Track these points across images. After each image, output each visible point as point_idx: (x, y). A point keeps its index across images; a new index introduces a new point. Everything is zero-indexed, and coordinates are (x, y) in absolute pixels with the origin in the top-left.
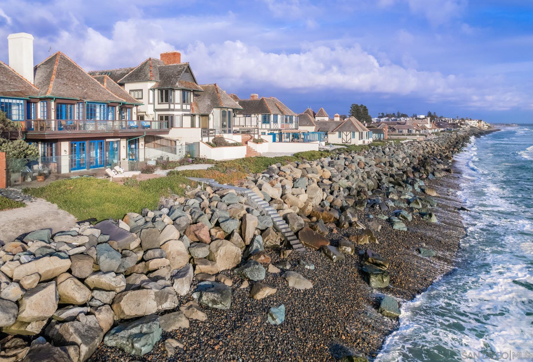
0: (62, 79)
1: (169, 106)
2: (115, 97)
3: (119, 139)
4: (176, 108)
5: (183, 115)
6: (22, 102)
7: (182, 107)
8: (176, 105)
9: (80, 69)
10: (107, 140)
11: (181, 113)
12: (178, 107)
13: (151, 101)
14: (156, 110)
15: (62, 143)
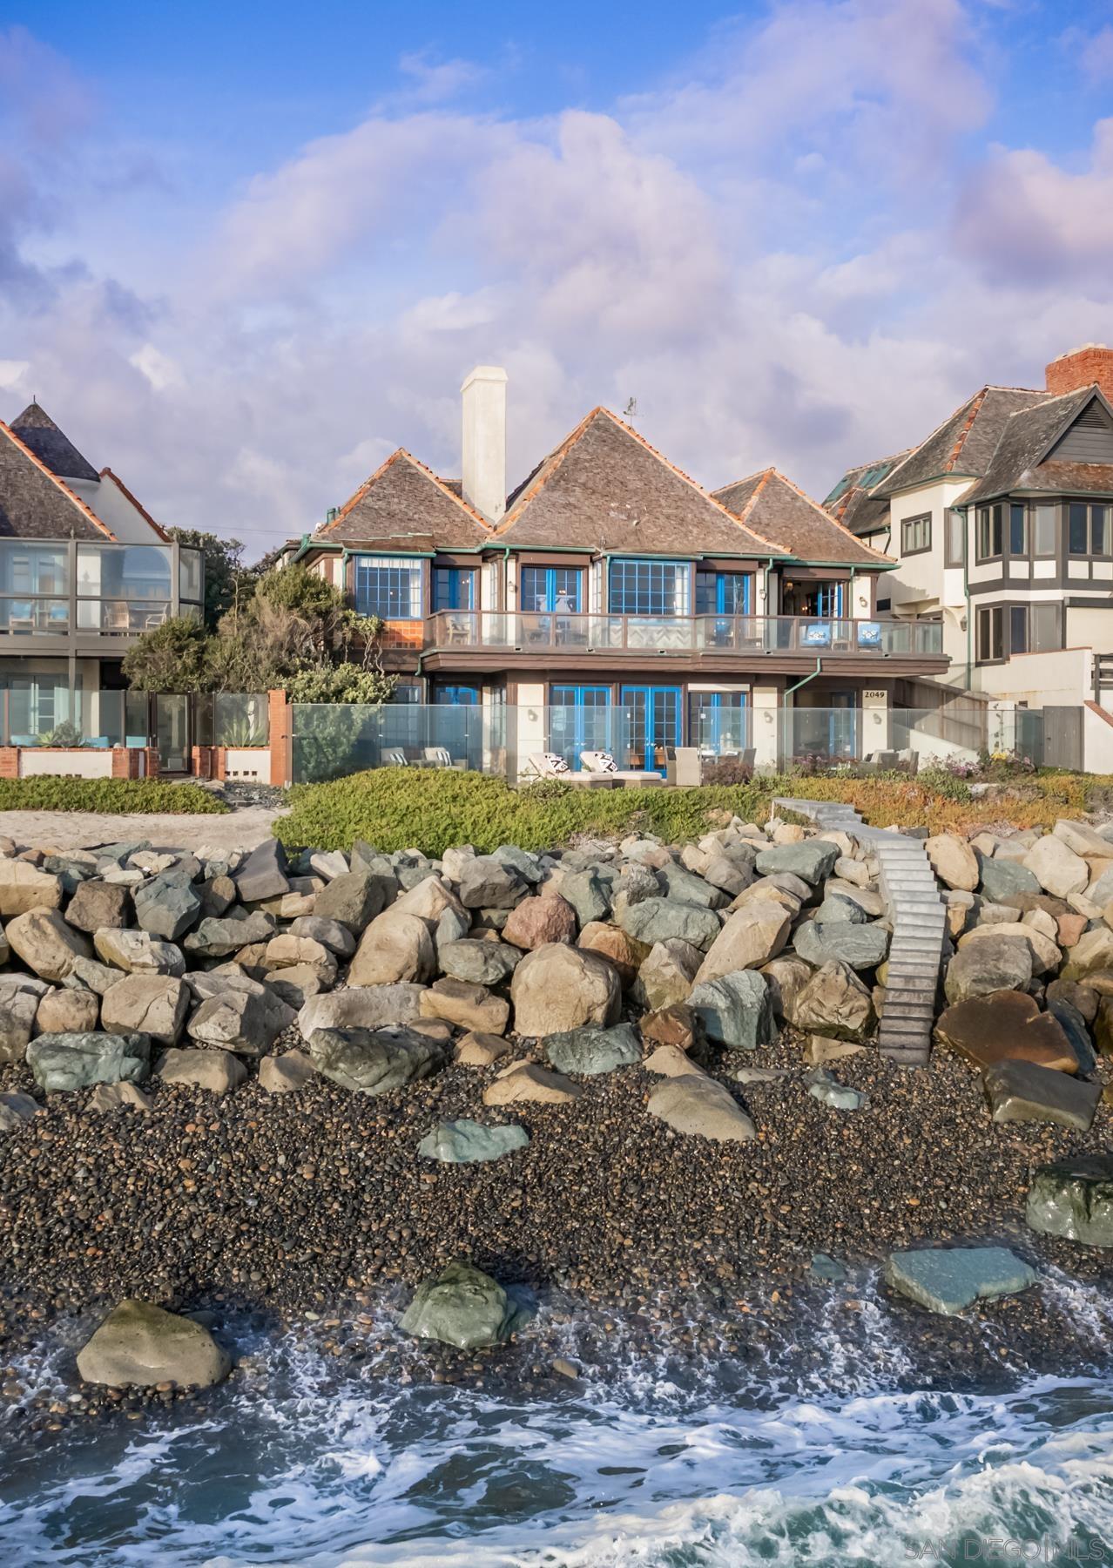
0: (566, 490)
1: (1006, 569)
2: (754, 541)
3: (745, 687)
4: (1036, 576)
5: (1067, 602)
6: (417, 564)
7: (1063, 569)
8: (1037, 564)
9: (649, 456)
10: (692, 687)
11: (1057, 595)
12: (1046, 569)
13: (957, 556)
14: (972, 590)
15: (522, 687)
